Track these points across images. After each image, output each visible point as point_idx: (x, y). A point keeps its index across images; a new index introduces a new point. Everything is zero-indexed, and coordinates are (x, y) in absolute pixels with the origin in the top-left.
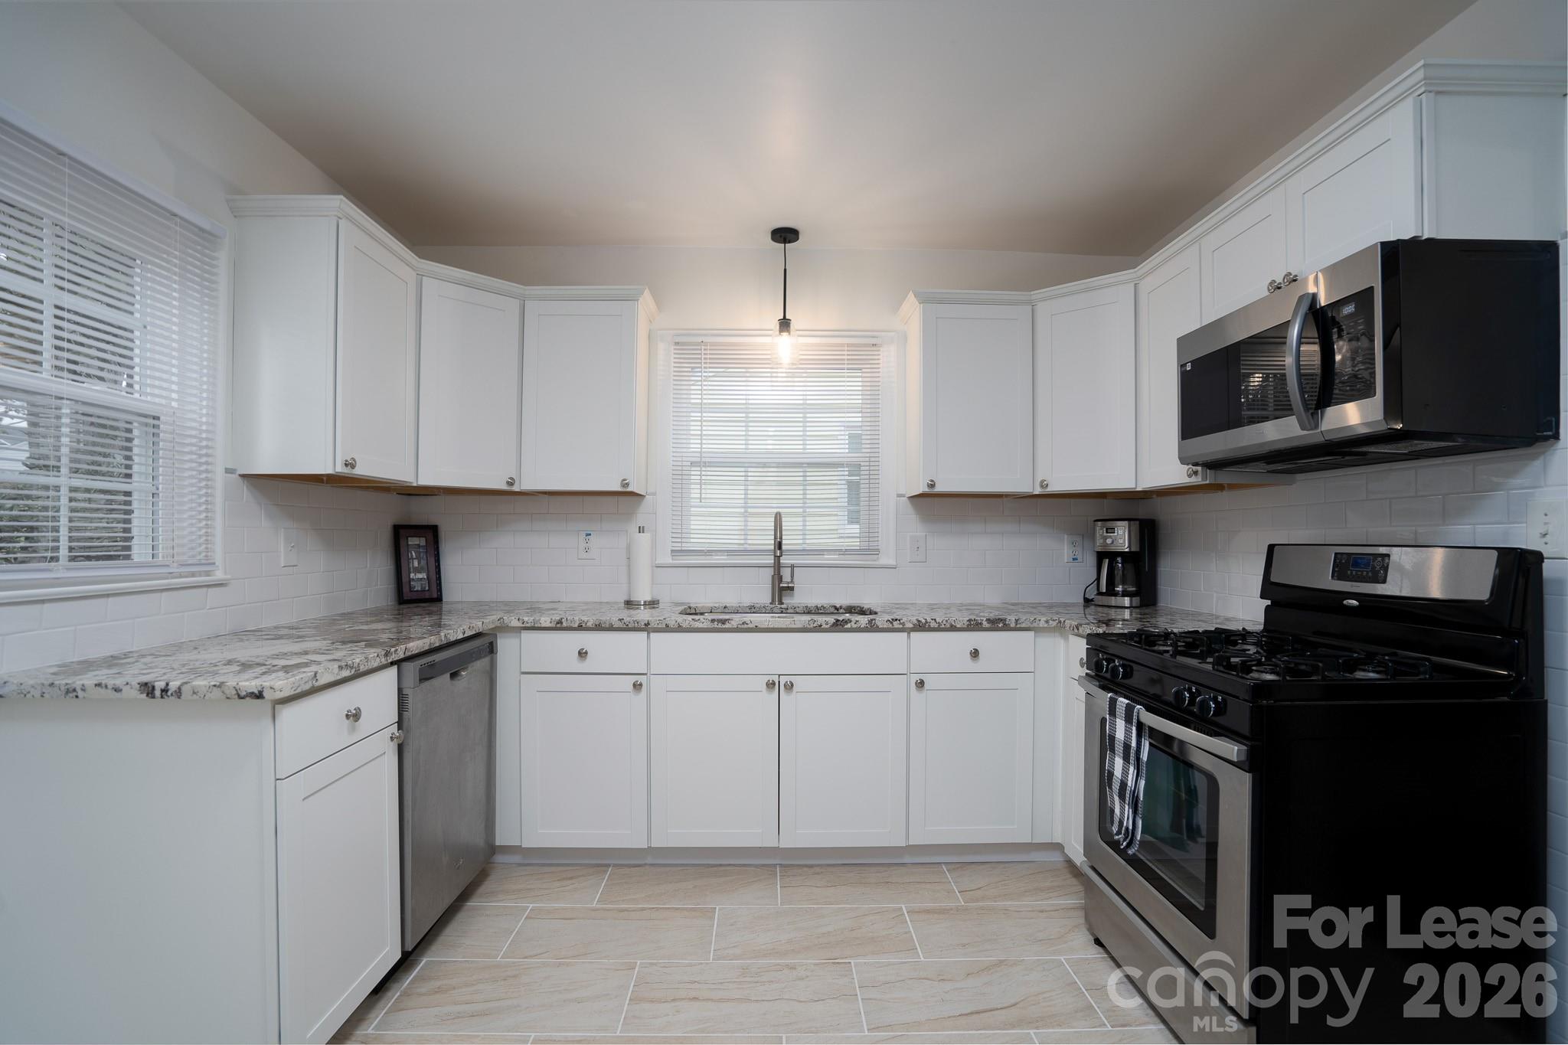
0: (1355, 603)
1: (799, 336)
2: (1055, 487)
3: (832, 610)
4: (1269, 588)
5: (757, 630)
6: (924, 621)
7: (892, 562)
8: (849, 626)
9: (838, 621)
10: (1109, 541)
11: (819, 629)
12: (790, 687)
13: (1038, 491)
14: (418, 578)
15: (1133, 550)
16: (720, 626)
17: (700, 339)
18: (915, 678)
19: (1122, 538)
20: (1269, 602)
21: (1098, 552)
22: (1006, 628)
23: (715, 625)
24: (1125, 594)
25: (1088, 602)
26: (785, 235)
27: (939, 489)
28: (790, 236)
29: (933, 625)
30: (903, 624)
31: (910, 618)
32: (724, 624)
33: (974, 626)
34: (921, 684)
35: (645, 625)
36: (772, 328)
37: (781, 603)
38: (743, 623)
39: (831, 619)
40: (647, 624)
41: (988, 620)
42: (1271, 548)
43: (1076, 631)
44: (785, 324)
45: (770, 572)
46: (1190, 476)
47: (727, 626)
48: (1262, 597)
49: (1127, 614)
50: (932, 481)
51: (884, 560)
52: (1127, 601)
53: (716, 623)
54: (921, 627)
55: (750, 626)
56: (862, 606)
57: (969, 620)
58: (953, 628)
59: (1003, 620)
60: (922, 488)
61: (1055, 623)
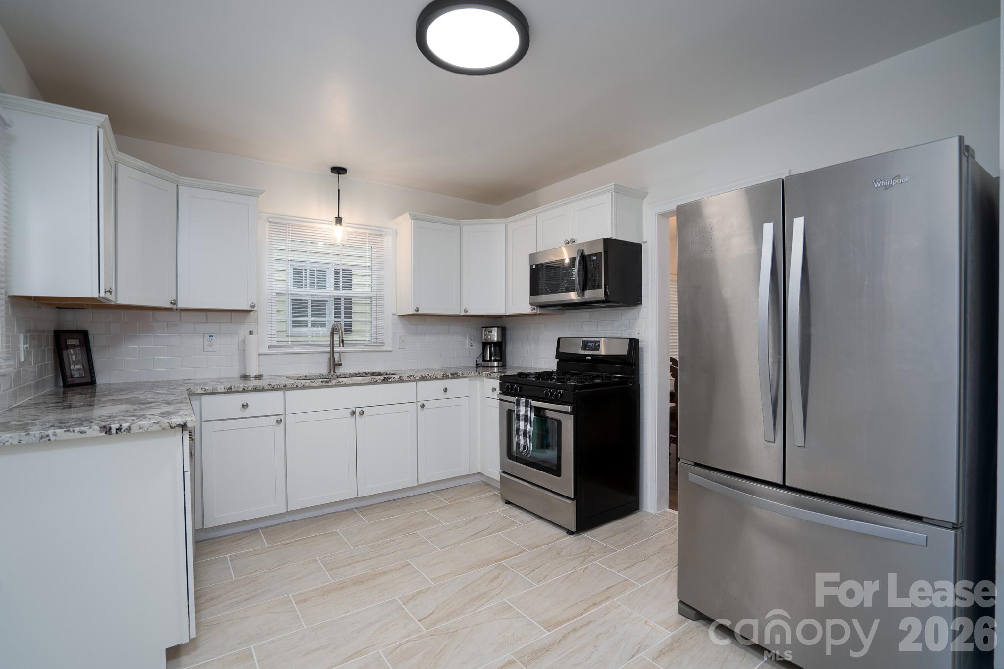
0: (590, 358)
1: (347, 227)
2: (471, 312)
3: (364, 375)
4: (559, 355)
5: (345, 385)
6: (424, 376)
7: (389, 349)
8: (390, 380)
9: (385, 378)
10: (489, 337)
11: (376, 383)
12: (362, 413)
13: (463, 313)
14: (76, 369)
15: (499, 341)
16: (326, 384)
17: (285, 221)
18: (420, 404)
19: (494, 336)
20: (558, 360)
21: (483, 342)
22: (458, 377)
23: (324, 384)
24: (495, 361)
25: (477, 365)
26: (339, 171)
27: (420, 312)
28: (341, 171)
29: (428, 377)
30: (415, 378)
31: (418, 376)
32: (328, 383)
33: (445, 377)
34: (423, 406)
35: (284, 386)
36: (332, 220)
37: (334, 372)
38: (338, 382)
39: (382, 378)
40: (285, 386)
41: (451, 374)
42: (559, 339)
43: (489, 376)
44: (339, 220)
45: (328, 356)
46: (532, 310)
47: (330, 384)
48: (556, 358)
49: (496, 369)
50: (417, 308)
51: (385, 348)
52: (495, 364)
53: (324, 383)
54: (423, 379)
55: (342, 383)
56: (380, 372)
57: (443, 375)
58: (436, 379)
59: (457, 374)
60: (412, 311)
61: (477, 374)
